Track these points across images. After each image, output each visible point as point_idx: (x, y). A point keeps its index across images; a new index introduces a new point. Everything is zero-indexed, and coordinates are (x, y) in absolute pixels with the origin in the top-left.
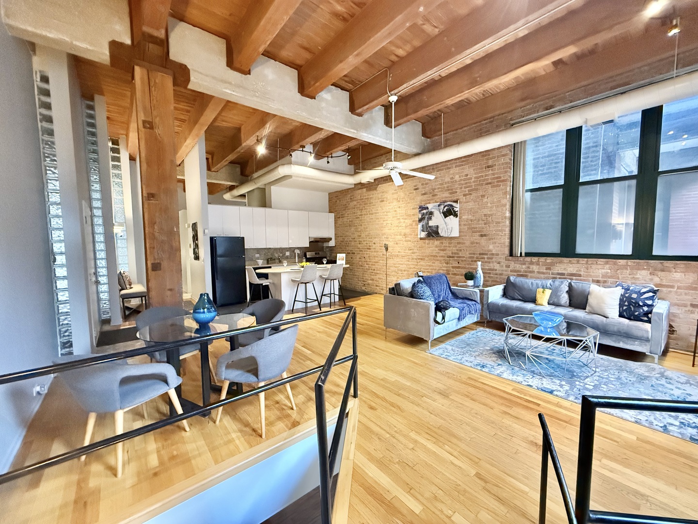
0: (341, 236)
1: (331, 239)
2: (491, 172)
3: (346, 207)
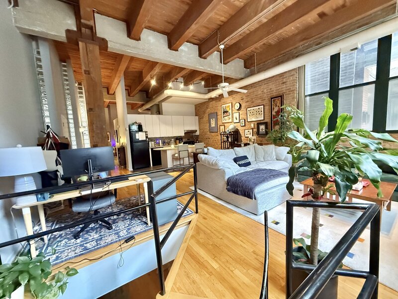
0: (202, 129)
1: (196, 131)
2: (284, 86)
3: (204, 112)
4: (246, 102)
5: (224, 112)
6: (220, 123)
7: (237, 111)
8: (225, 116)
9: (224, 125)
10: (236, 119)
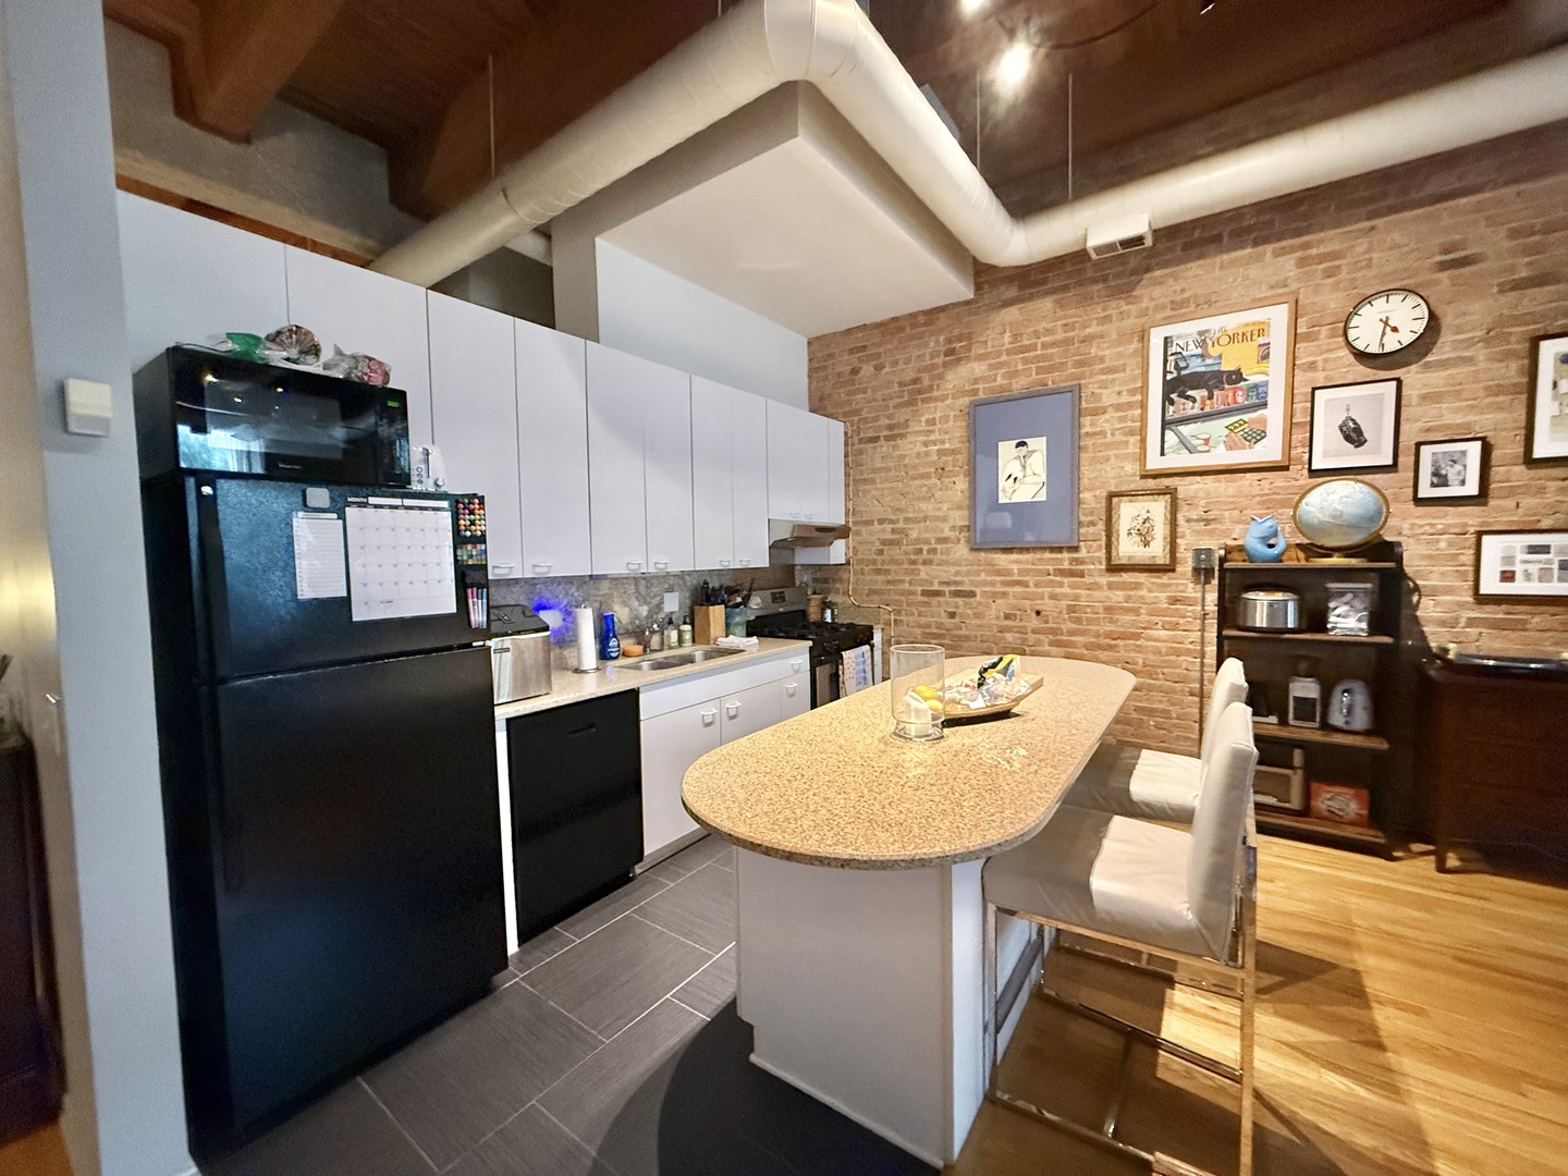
0: (881, 522)
3: (917, 393)
4: (1519, 285)
5: (1176, 386)
6: (1104, 471)
7: (1362, 371)
8: (1197, 411)
9: (1171, 493)
10: (1354, 435)
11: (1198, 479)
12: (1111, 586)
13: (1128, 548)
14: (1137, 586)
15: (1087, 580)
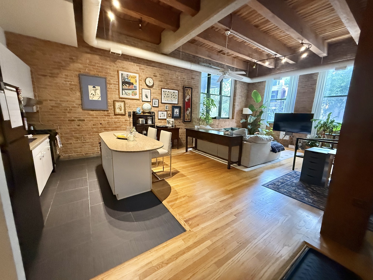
0: (51, 100)
2: (193, 81)
4: (160, 81)
5: (124, 83)
6: (112, 96)
7: (147, 87)
8: (127, 88)
9: (124, 102)
10: (147, 97)
11: (128, 100)
12: (115, 118)
13: (118, 111)
14: (120, 118)
15: (110, 117)
